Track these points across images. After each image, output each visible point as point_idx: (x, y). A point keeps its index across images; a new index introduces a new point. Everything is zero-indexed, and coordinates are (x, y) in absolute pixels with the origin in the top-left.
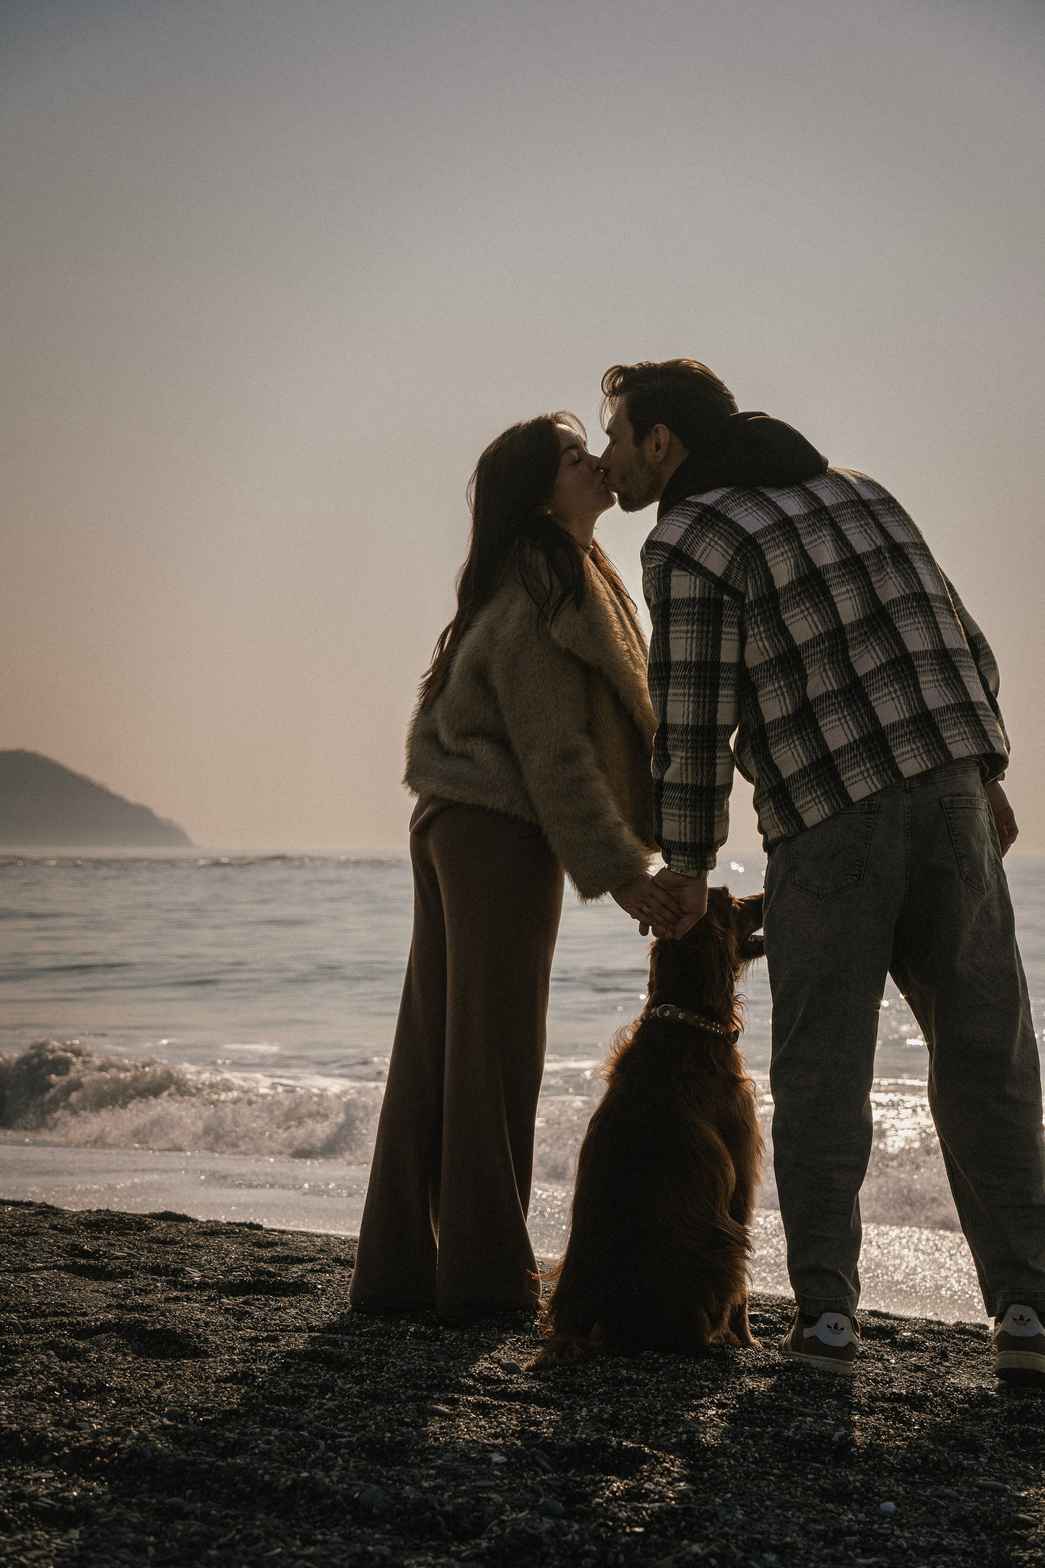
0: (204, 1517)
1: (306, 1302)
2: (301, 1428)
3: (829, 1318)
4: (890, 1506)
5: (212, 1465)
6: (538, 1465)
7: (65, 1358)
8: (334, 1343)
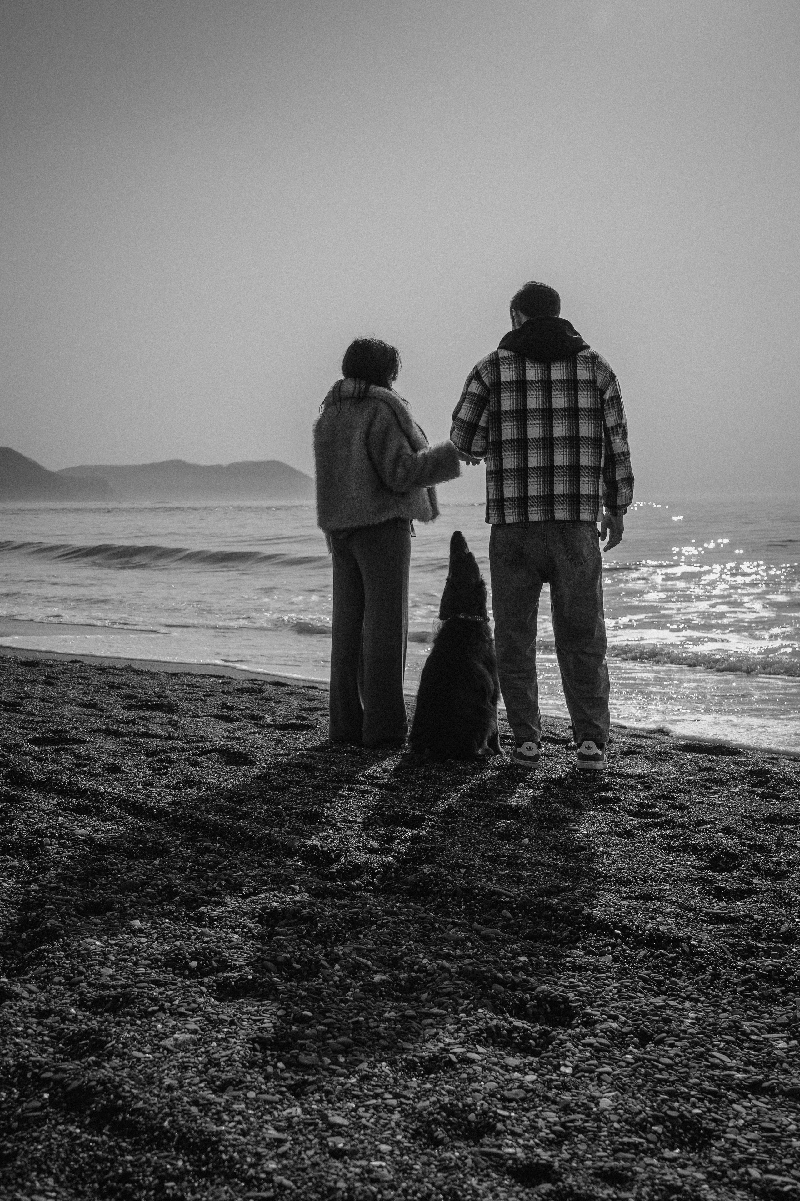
0: (219, 853)
1: (311, 733)
2: (279, 804)
3: (527, 744)
4: (526, 841)
5: (229, 826)
6: (377, 823)
7: (192, 765)
8: (312, 757)
